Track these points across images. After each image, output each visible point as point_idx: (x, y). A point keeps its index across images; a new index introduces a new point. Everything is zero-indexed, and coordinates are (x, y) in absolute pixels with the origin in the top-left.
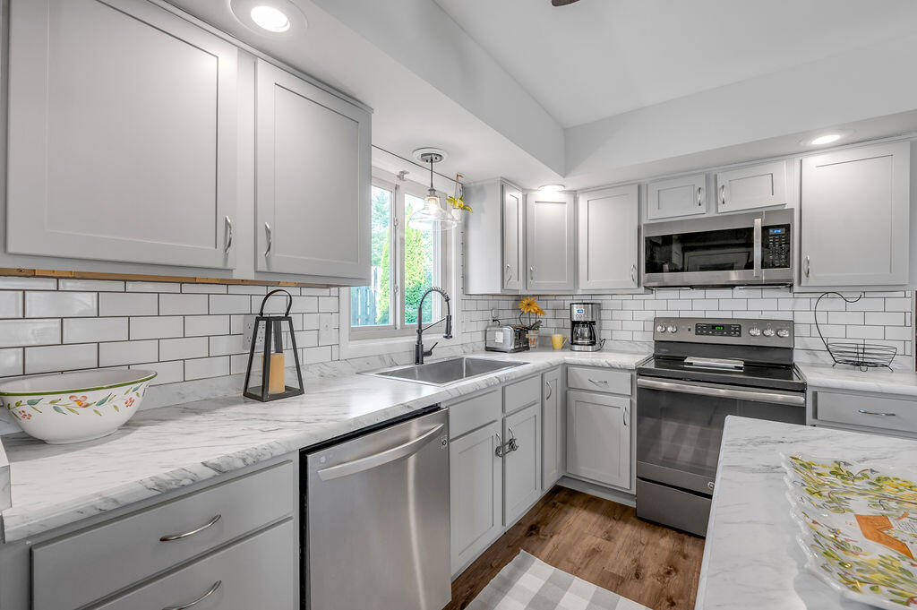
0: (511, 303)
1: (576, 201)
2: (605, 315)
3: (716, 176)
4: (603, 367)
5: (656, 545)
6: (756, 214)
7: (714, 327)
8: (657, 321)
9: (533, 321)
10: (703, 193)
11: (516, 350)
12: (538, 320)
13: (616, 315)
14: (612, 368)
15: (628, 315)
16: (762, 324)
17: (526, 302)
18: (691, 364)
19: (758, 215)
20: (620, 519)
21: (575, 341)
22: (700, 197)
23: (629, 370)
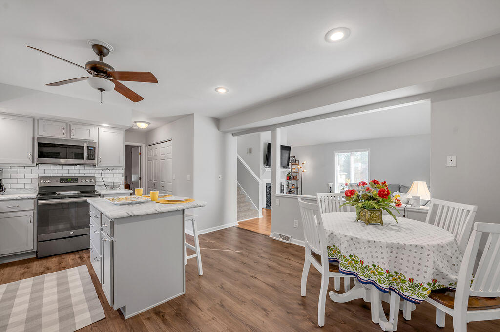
2: (3, 176)
3: (70, 125)
4: (17, 200)
6: (85, 142)
7: (67, 180)
8: (40, 178)
10: (65, 129)
14: (22, 199)
15: (23, 176)
16: (85, 178)
18: (59, 194)
19: (86, 142)
22: (64, 131)
23: (33, 199)
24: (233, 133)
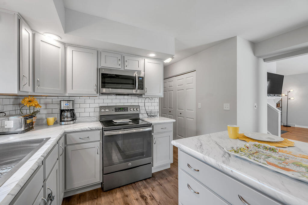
0: (12, 101)
1: (65, 48)
2: (76, 106)
3: (124, 57)
4: (87, 131)
5: (117, 199)
7: (120, 108)
8: (101, 108)
9: (32, 111)
10: (120, 61)
11: (26, 131)
12: (35, 110)
13: (82, 105)
14: (91, 130)
15: (88, 106)
16: (133, 107)
17: (27, 100)
20: (97, 197)
21: (62, 120)
22: (120, 63)
23: (99, 129)
24: (264, 58)
